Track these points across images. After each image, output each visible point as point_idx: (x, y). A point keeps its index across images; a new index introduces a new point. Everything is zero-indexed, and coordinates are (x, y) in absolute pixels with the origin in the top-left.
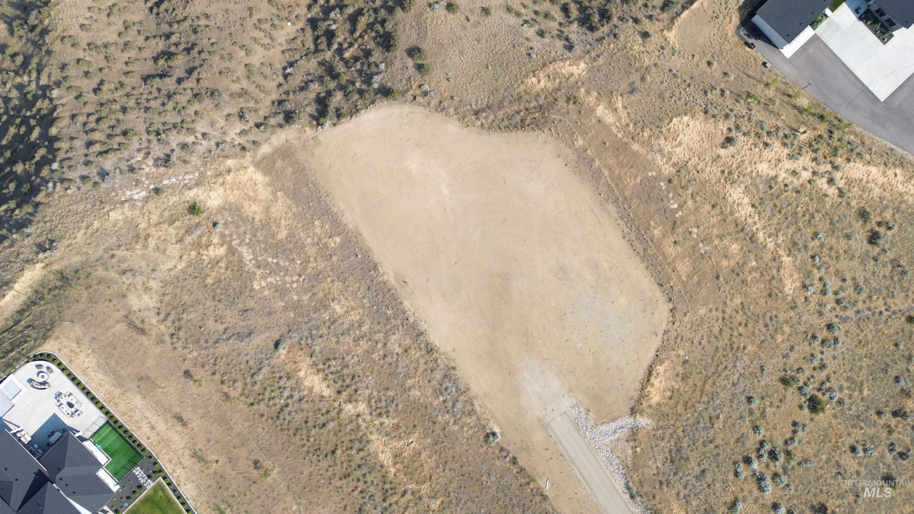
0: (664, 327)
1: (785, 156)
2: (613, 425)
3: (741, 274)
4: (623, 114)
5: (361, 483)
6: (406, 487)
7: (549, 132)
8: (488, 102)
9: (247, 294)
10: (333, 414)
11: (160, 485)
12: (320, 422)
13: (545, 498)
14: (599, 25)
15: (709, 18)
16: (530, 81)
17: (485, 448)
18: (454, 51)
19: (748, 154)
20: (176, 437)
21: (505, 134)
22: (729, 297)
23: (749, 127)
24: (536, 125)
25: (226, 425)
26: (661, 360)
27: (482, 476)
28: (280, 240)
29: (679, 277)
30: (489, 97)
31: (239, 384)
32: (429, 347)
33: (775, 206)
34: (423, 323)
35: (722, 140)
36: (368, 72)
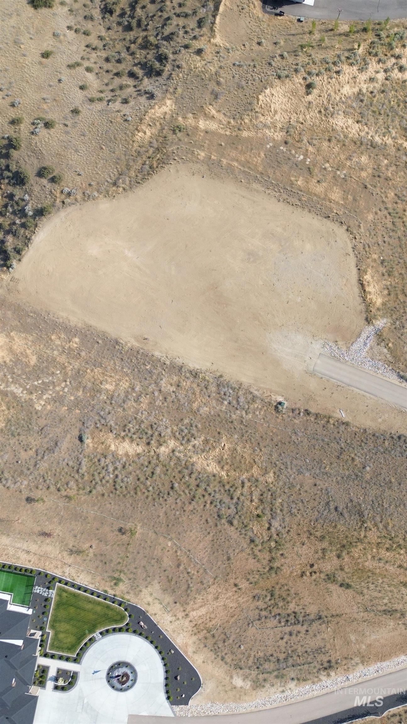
0: (350, 246)
1: (357, 72)
2: (361, 340)
3: (381, 174)
4: (220, 116)
5: (207, 497)
6: (241, 478)
7: (175, 162)
8: (118, 171)
9: (36, 417)
10: (154, 461)
11: (60, 589)
12: (148, 473)
13: (347, 424)
14: (162, 67)
15: (238, 13)
16: (138, 137)
17: (280, 417)
18: (71, 153)
19: (329, 87)
20: (49, 548)
21: (145, 184)
22: (383, 195)
23: (317, 68)
24: (163, 163)
25: (81, 517)
26: (364, 271)
27: (291, 437)
28: (34, 366)
29: (337, 203)
30: (117, 168)
31: (72, 483)
32: (194, 373)
33: (374, 112)
34: (178, 359)
35: (304, 91)
36: (20, 208)
